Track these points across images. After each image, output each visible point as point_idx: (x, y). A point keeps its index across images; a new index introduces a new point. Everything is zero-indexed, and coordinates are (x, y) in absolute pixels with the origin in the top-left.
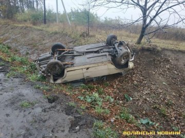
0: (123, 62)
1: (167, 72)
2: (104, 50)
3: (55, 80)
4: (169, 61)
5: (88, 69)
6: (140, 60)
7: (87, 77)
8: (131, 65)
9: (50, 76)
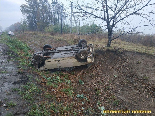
0: (83, 57)
1: (121, 68)
2: (74, 50)
3: (39, 67)
4: (126, 60)
5: (59, 61)
6: (104, 59)
7: (60, 67)
8: (89, 60)
9: (36, 64)
